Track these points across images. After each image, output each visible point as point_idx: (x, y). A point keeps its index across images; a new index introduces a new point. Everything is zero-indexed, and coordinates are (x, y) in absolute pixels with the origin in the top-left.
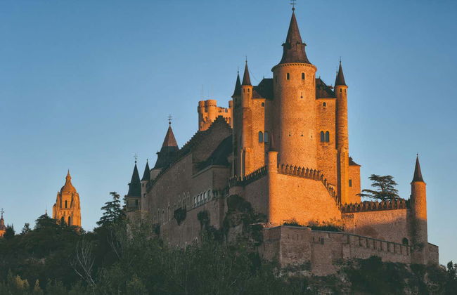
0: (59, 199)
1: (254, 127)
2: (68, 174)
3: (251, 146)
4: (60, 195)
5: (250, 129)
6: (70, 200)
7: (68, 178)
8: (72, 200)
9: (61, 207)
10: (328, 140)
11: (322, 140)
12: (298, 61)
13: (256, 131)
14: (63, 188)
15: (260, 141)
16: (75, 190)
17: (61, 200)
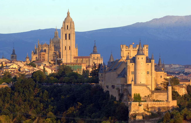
0: (64, 24)
1: (130, 70)
2: (68, 11)
3: (130, 75)
4: (64, 22)
5: (129, 71)
6: (70, 25)
7: (68, 14)
8: (71, 25)
9: (65, 29)
10: (149, 74)
11: (147, 73)
12: (141, 55)
13: (131, 71)
14: (65, 19)
15: (132, 74)
16: (72, 19)
17: (65, 25)
